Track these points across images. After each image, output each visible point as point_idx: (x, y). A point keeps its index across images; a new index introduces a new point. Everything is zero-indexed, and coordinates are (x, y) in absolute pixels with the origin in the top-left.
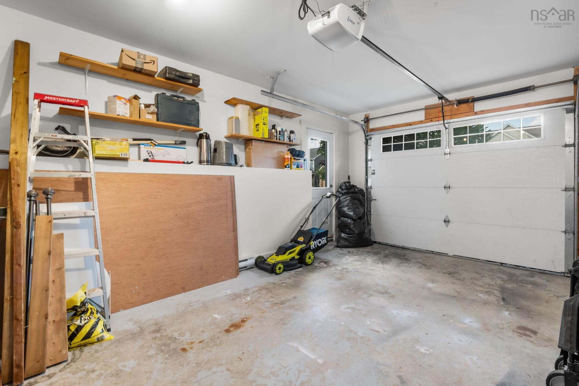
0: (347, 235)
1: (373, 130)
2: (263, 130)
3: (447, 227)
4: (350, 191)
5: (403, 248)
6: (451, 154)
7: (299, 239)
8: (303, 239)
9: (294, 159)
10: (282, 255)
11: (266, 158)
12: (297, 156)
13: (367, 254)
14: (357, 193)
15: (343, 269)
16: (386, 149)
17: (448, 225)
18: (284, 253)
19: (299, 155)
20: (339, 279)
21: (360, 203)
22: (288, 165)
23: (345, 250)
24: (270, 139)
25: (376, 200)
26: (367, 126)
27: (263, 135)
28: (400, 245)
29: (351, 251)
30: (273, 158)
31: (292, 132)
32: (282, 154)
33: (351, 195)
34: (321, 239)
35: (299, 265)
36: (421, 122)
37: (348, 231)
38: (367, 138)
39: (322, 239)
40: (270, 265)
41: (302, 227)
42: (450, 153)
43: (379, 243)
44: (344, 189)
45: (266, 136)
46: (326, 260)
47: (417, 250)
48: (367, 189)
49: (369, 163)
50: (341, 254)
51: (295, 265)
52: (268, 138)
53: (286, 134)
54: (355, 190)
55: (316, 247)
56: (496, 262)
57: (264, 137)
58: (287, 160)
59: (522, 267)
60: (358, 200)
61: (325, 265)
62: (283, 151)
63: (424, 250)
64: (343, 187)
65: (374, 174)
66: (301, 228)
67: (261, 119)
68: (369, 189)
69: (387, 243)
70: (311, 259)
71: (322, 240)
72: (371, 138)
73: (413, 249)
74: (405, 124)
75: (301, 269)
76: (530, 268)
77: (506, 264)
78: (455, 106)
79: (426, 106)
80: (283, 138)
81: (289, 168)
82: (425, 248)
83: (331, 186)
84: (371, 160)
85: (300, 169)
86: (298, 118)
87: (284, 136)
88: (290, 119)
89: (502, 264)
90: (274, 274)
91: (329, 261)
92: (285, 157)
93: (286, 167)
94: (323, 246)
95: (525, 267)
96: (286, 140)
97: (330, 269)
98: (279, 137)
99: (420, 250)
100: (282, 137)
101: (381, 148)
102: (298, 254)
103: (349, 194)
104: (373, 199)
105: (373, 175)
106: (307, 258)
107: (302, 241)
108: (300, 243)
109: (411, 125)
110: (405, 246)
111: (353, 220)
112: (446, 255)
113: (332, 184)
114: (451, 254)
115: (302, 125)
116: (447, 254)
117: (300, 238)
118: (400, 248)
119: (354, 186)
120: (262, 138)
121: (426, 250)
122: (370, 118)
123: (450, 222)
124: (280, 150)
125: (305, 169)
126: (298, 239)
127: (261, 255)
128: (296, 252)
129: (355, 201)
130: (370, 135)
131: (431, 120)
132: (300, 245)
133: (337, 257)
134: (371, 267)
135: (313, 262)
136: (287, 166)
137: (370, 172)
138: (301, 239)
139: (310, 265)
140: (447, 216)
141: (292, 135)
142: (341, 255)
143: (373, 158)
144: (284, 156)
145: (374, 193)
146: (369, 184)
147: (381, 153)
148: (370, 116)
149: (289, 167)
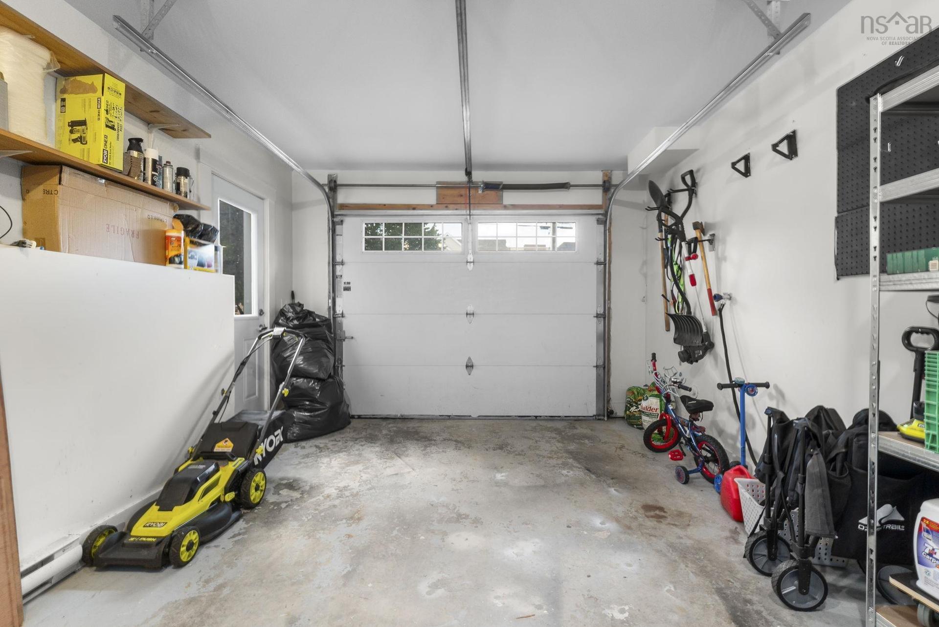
0: (309, 414)
1: (343, 207)
2: (106, 142)
3: (469, 375)
4: (305, 322)
5: (404, 419)
6: (475, 263)
7: (219, 447)
8: (232, 445)
9: (192, 242)
10: (184, 504)
11: (112, 229)
12: (200, 237)
13: (355, 443)
14: (320, 326)
15: (340, 491)
16: (372, 245)
17: (471, 371)
18: (190, 497)
19: (204, 235)
20: (352, 518)
21: (327, 346)
22: (178, 256)
23: (309, 446)
24: (128, 175)
25: (352, 338)
26: (335, 199)
27: (106, 157)
28: (397, 414)
29: (321, 446)
30: (133, 233)
31: (183, 172)
32: (158, 226)
33: (307, 330)
34: (274, 435)
35: (235, 515)
36: (431, 207)
37: (308, 405)
38: (336, 220)
39: (276, 433)
40: (146, 546)
41: (216, 414)
42: (473, 262)
43: (359, 417)
44: (292, 319)
45: (117, 163)
46: (286, 481)
47: (425, 417)
48: (334, 318)
49: (338, 268)
50: (308, 457)
51: (228, 517)
52: (120, 172)
53: (169, 174)
54: (314, 319)
55: (264, 455)
56: (530, 416)
57: (108, 165)
58: (175, 244)
59: (557, 416)
60: (323, 340)
61: (296, 495)
62: (162, 217)
63: (437, 416)
64: (290, 315)
65: (347, 289)
66: (214, 419)
67: (99, 108)
68: (339, 319)
69: (373, 415)
70: (260, 488)
71: (276, 437)
72: (342, 222)
73: (419, 417)
74: (405, 205)
75: (241, 524)
76: (565, 417)
77: (540, 416)
78: (480, 192)
79: (438, 183)
80: (161, 182)
81: (183, 266)
82: (437, 413)
83: (261, 313)
84: (342, 263)
85: (205, 271)
86: (193, 142)
87: (163, 178)
88: (171, 138)
89: (536, 417)
90: (169, 569)
91: (295, 480)
92: (168, 234)
93: (172, 261)
94: (277, 449)
95: (560, 416)
96: (169, 188)
97: (314, 499)
98: (153, 175)
99: (430, 417)
100: (159, 179)
101: (362, 242)
102: (227, 490)
103: (304, 328)
104: (346, 336)
105: (346, 292)
106: (253, 491)
107: (230, 450)
108: (224, 458)
109: (414, 209)
110: (406, 415)
111: (319, 380)
112: (467, 418)
113: (263, 309)
114: (474, 416)
115: (201, 160)
116: (470, 416)
117: (222, 443)
118: (398, 420)
119: (310, 313)
120: (101, 166)
121: (440, 416)
122: (338, 182)
123: (474, 367)
124: (155, 215)
125: (217, 271)
126: (213, 447)
127: (100, 522)
128: (223, 483)
129: (318, 341)
130: (339, 215)
131: (447, 207)
132: (230, 463)
133: (302, 465)
134: (388, 469)
135: (263, 496)
136: (177, 260)
137: (341, 285)
138: (225, 446)
139: (258, 504)
140: (470, 359)
141: (183, 180)
142: (306, 460)
143: (345, 260)
144: (165, 232)
145: (349, 326)
146: (339, 310)
147: (363, 252)
148: (338, 179)
149: (180, 263)
